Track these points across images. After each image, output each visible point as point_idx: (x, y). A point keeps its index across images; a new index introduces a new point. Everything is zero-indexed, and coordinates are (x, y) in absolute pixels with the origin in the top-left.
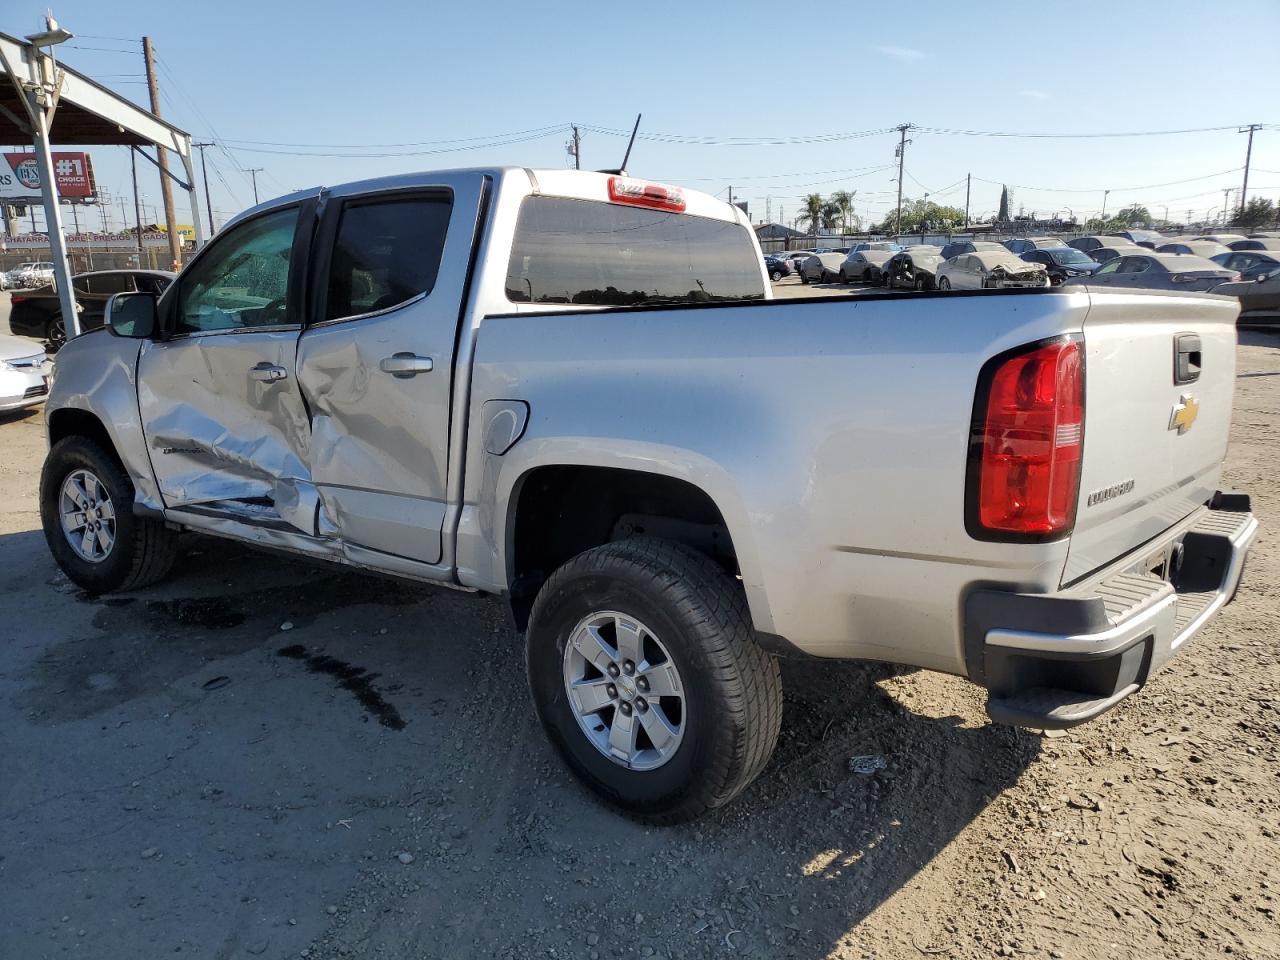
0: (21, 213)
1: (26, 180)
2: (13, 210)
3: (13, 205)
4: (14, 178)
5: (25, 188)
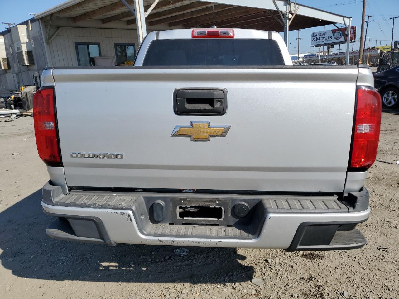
0: (333, 47)
1: (336, 37)
2: (331, 47)
3: (331, 45)
4: (333, 37)
5: (335, 39)
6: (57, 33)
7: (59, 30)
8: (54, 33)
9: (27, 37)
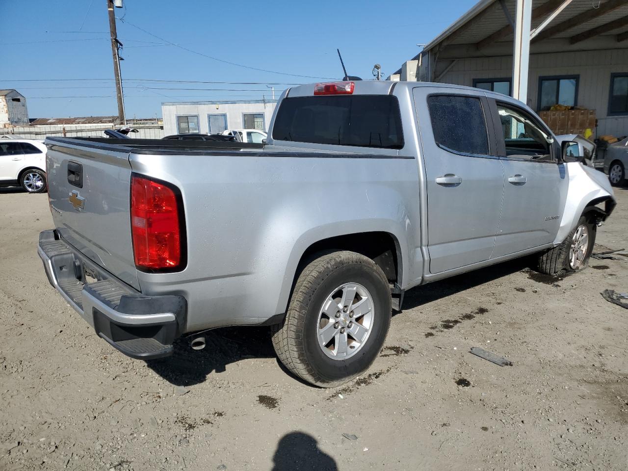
6: (450, 67)
7: (454, 63)
8: (446, 68)
9: (416, 76)
